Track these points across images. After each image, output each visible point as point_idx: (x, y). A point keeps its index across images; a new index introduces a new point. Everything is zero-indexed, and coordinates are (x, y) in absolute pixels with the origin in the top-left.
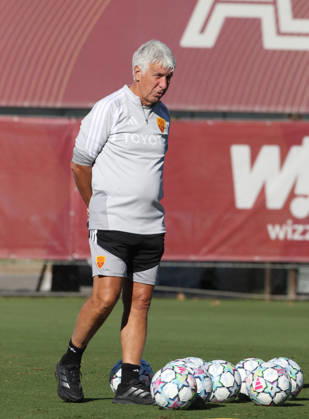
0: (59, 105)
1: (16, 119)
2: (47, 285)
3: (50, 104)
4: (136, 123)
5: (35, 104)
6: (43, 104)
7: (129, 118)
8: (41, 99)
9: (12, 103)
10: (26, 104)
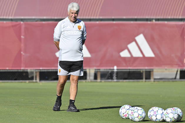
0: (180, 17)
1: (166, 22)
2: (178, 77)
3: (177, 17)
4: (70, 28)
5: (172, 17)
6: (175, 17)
7: (67, 26)
8: (177, 16)
9: (165, 17)
10: (169, 17)
